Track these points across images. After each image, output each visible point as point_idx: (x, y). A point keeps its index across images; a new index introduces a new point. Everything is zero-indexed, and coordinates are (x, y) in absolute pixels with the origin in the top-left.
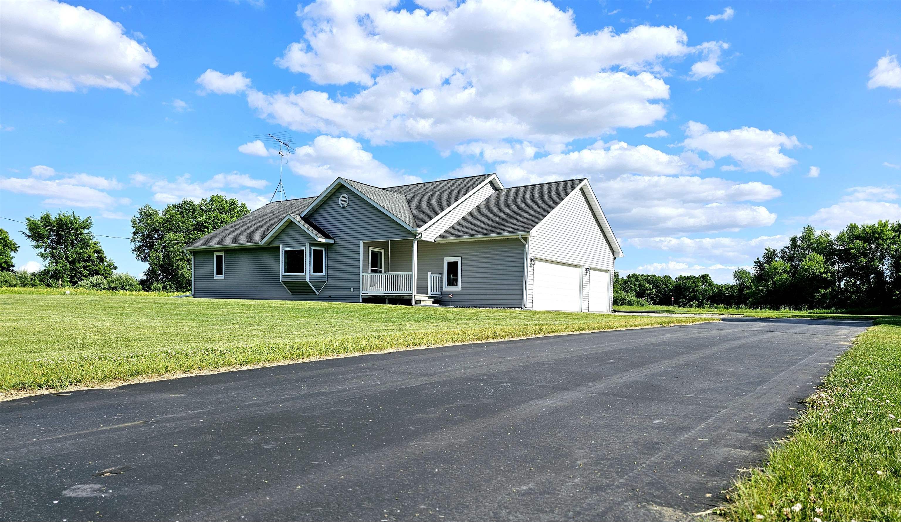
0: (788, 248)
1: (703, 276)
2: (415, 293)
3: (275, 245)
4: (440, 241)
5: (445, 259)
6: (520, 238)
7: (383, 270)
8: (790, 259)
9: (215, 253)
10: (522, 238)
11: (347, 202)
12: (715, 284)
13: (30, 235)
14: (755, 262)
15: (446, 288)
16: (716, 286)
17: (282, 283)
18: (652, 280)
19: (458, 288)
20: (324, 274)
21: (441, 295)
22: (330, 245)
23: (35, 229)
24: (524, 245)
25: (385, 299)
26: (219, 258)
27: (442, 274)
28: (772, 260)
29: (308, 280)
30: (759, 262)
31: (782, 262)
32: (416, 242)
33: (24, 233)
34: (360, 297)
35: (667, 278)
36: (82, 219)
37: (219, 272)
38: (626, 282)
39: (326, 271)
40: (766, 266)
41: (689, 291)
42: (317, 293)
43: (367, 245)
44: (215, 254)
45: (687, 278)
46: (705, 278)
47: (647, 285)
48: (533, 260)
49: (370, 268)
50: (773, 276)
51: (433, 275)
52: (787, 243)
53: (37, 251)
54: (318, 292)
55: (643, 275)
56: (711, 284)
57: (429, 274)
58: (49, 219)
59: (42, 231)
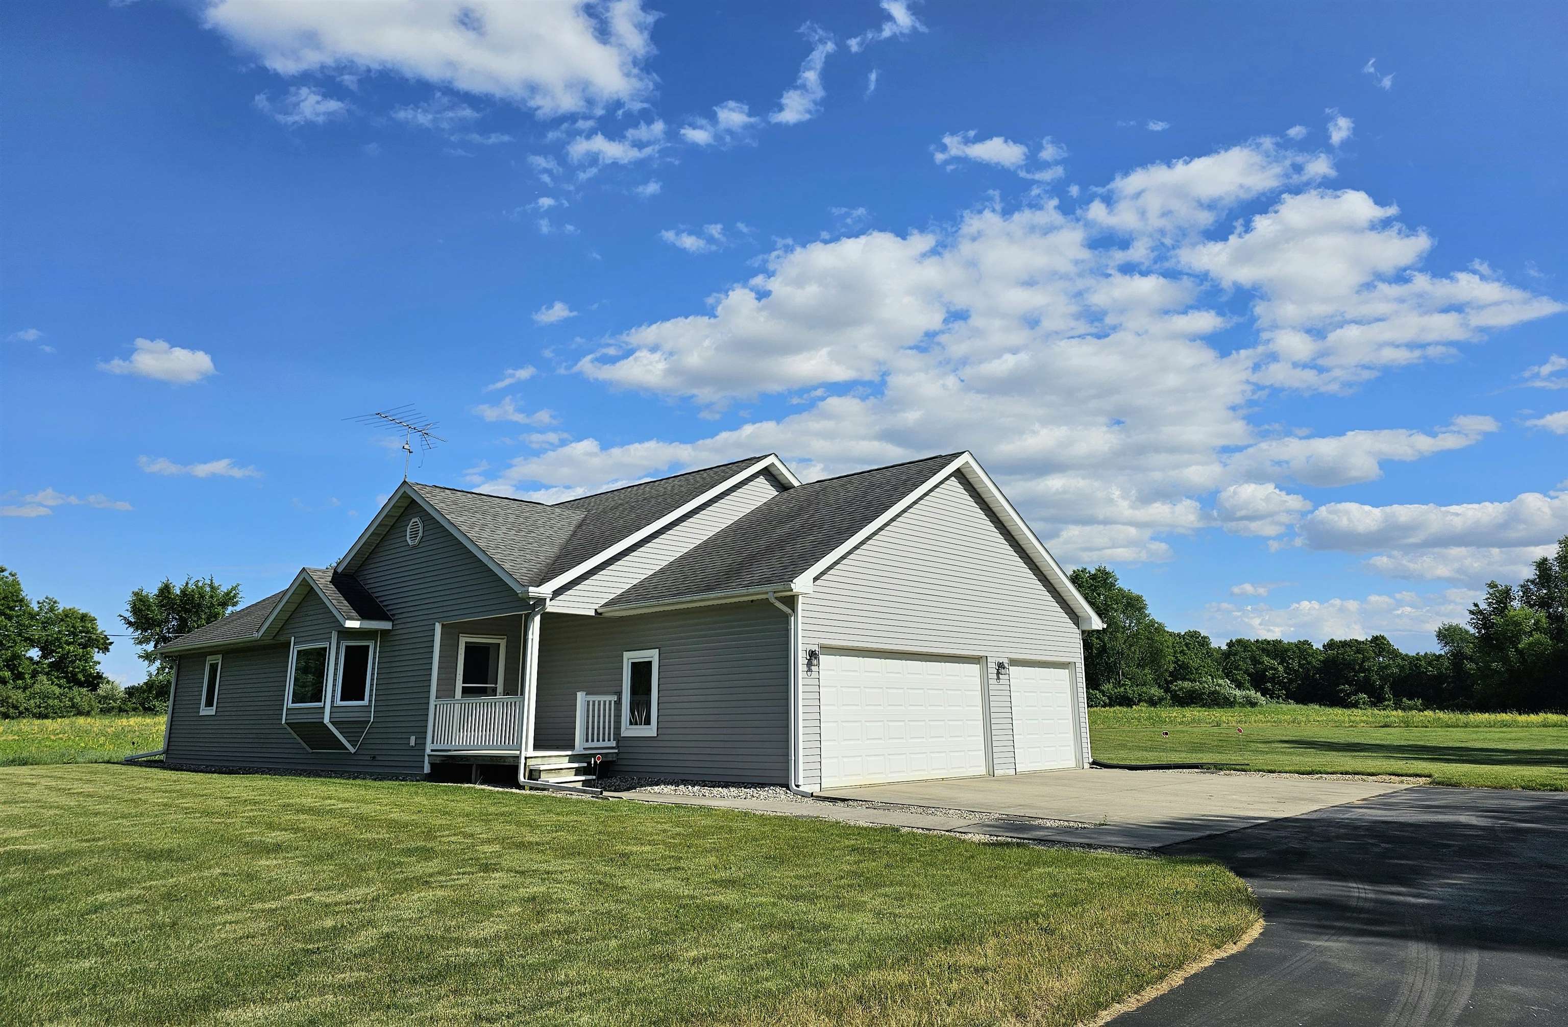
0: (1533, 582)
1: (1375, 639)
2: (528, 750)
3: (282, 639)
4: (611, 613)
5: (626, 655)
6: (773, 600)
7: (500, 688)
8: (1544, 603)
9: (208, 658)
10: (776, 598)
11: (420, 534)
12: (1404, 653)
13: (133, 620)
14: (1471, 612)
15: (628, 731)
16: (1405, 658)
17: (286, 726)
18: (1275, 649)
19: (651, 731)
20: (365, 702)
21: (618, 747)
22: (384, 633)
23: (141, 610)
24: (786, 618)
25: (471, 766)
26: (213, 668)
27: (619, 694)
28: (1506, 607)
29: (326, 720)
30: (1480, 612)
31: (1529, 610)
32: (537, 619)
33: (125, 618)
34: (426, 758)
35: (1303, 648)
36: (224, 589)
37: (209, 703)
38: (1227, 655)
39: (371, 696)
40: (1495, 619)
41: (1354, 669)
42: (352, 750)
43: (451, 632)
44: (210, 660)
45: (1344, 644)
46: (1379, 643)
47: (1266, 659)
48: (813, 655)
49: (459, 685)
50: (1514, 639)
51: (591, 698)
52: (1530, 573)
53: (139, 649)
54: (353, 746)
55: (1257, 641)
56: (1395, 654)
57: (580, 696)
58: (169, 593)
59: (156, 613)
